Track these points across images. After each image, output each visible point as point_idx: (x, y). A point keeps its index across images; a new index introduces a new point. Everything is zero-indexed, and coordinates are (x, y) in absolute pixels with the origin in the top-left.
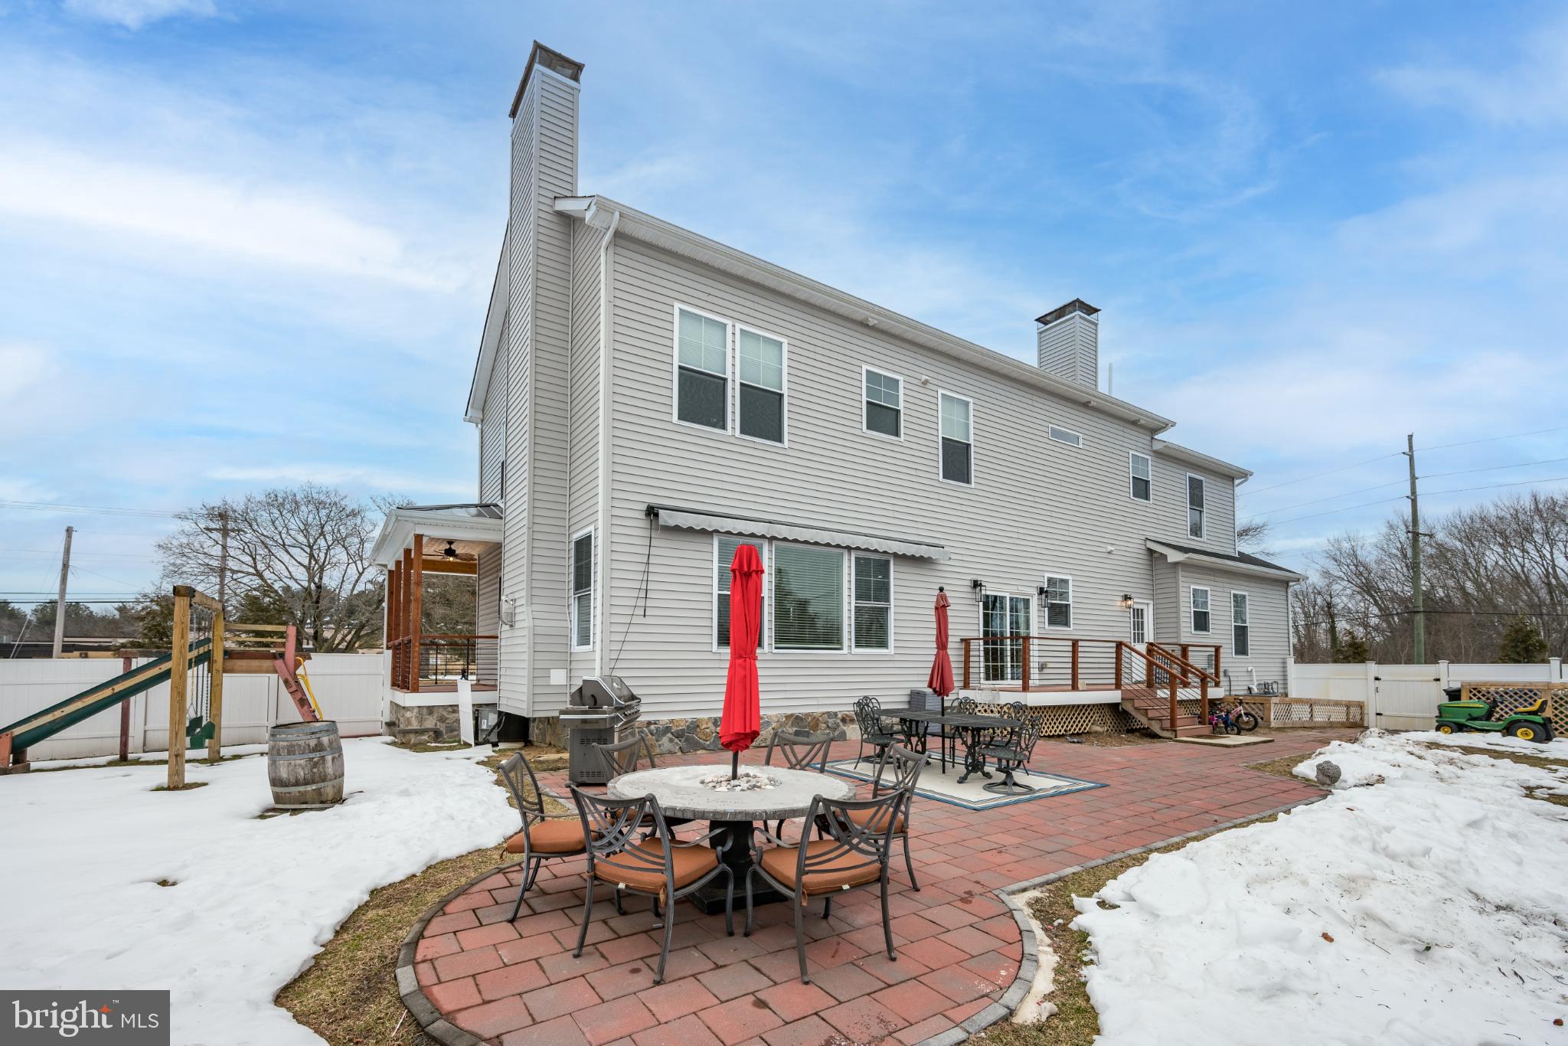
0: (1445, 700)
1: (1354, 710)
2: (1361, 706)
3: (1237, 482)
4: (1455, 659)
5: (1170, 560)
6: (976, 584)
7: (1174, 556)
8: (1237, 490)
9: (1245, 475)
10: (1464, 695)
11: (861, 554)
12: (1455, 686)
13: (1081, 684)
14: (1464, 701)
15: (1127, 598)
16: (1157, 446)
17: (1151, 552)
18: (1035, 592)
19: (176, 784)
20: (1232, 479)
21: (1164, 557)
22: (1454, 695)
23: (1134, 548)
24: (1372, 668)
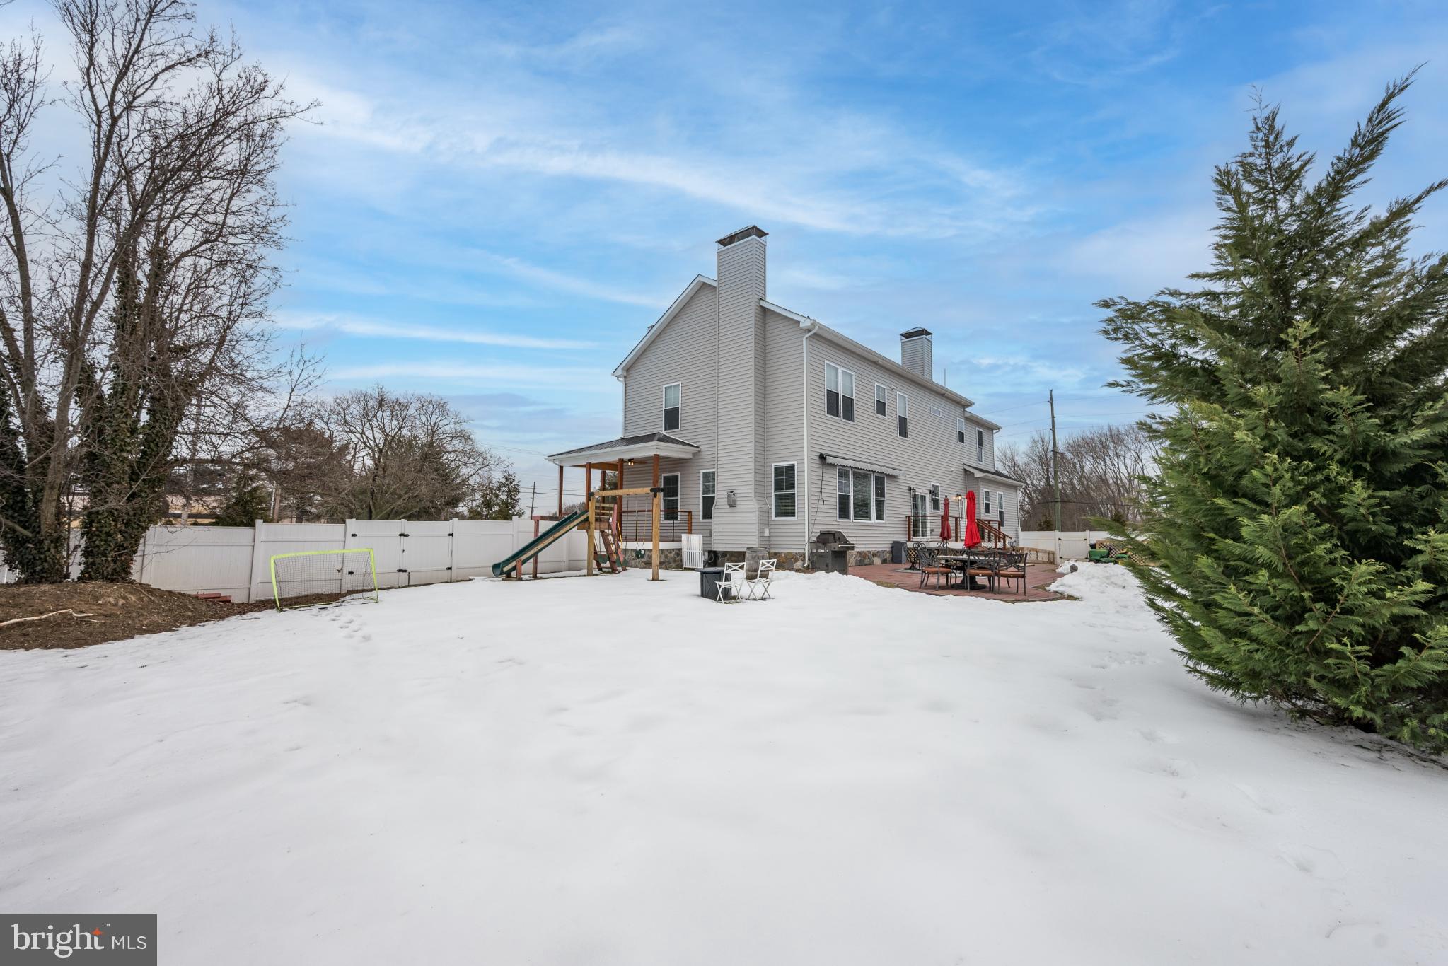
0: (1089, 549)
1: (1051, 556)
2: (1053, 554)
3: (995, 431)
4: (1092, 529)
5: (976, 476)
6: (910, 489)
7: (978, 474)
8: (995, 436)
9: (998, 428)
10: (1097, 546)
11: (879, 475)
12: (1093, 542)
13: (959, 540)
14: (1097, 549)
15: (958, 495)
16: (967, 415)
17: (966, 471)
18: (928, 492)
19: (655, 579)
20: (992, 430)
21: (973, 474)
22: (1093, 546)
23: (957, 468)
24: (1057, 534)
